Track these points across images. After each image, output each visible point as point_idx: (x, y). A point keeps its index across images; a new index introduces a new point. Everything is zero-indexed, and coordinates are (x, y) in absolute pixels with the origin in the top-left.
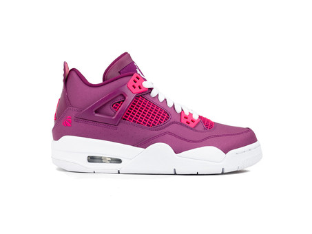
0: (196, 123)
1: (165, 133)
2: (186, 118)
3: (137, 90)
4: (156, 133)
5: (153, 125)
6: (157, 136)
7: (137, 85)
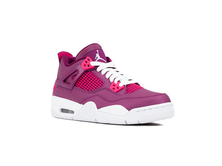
0: (119, 89)
1: (96, 95)
2: (114, 85)
3: (87, 68)
4: (90, 95)
5: (91, 90)
6: (90, 97)
7: (86, 64)
